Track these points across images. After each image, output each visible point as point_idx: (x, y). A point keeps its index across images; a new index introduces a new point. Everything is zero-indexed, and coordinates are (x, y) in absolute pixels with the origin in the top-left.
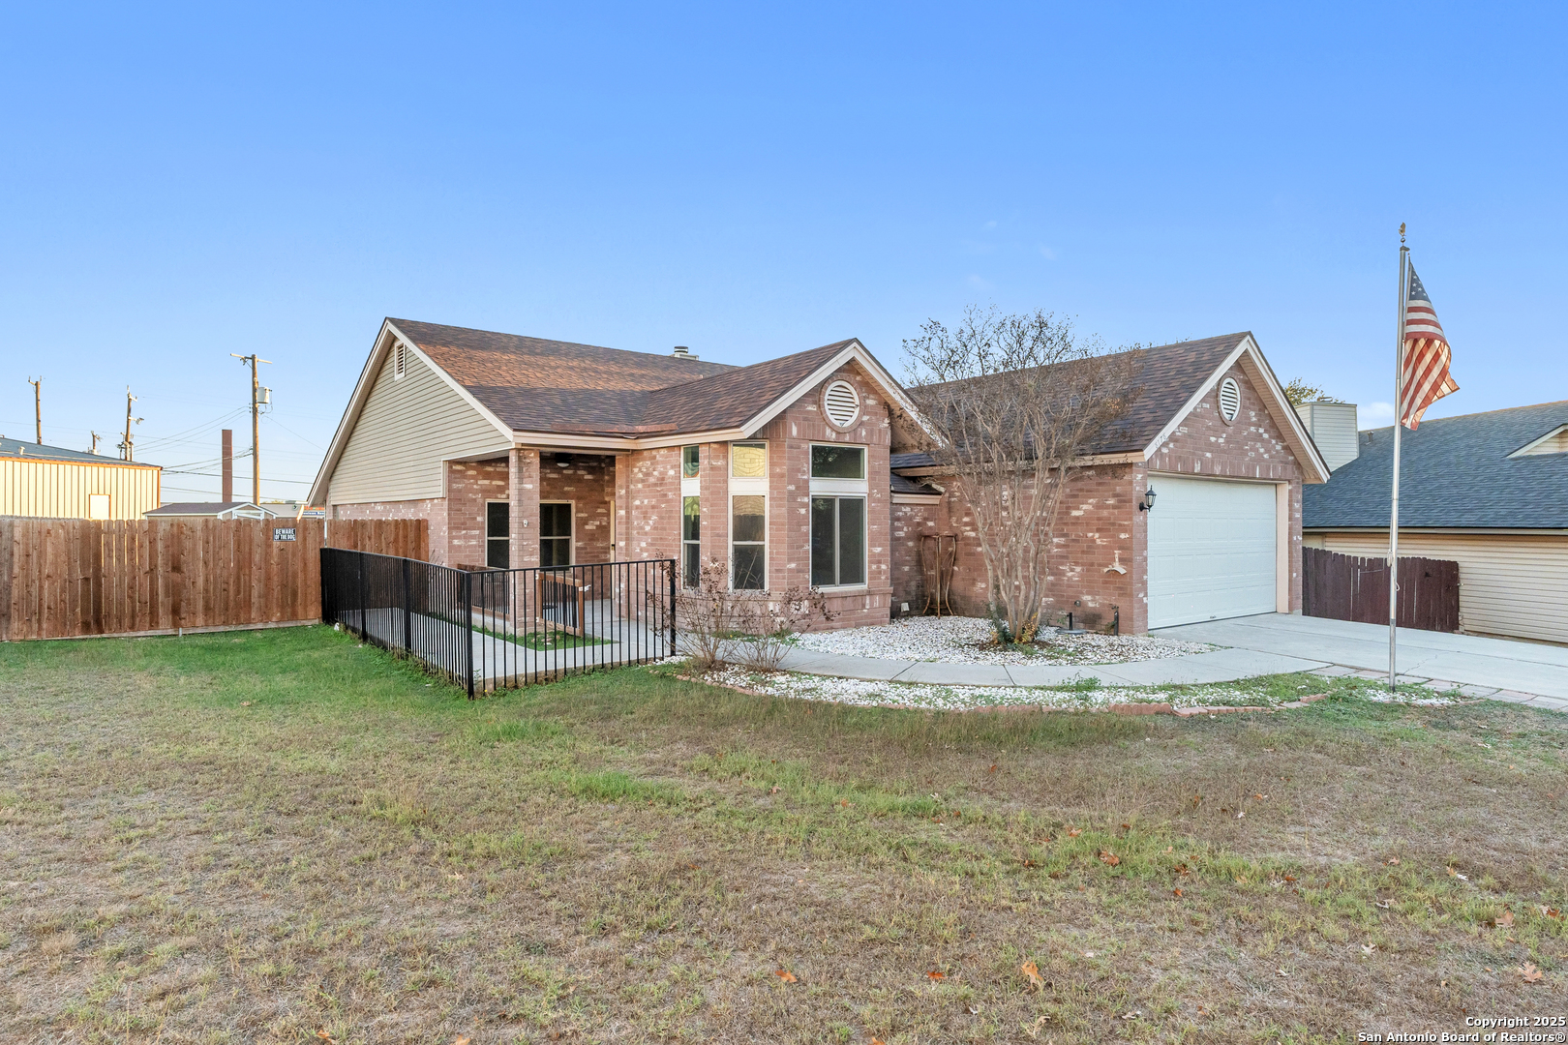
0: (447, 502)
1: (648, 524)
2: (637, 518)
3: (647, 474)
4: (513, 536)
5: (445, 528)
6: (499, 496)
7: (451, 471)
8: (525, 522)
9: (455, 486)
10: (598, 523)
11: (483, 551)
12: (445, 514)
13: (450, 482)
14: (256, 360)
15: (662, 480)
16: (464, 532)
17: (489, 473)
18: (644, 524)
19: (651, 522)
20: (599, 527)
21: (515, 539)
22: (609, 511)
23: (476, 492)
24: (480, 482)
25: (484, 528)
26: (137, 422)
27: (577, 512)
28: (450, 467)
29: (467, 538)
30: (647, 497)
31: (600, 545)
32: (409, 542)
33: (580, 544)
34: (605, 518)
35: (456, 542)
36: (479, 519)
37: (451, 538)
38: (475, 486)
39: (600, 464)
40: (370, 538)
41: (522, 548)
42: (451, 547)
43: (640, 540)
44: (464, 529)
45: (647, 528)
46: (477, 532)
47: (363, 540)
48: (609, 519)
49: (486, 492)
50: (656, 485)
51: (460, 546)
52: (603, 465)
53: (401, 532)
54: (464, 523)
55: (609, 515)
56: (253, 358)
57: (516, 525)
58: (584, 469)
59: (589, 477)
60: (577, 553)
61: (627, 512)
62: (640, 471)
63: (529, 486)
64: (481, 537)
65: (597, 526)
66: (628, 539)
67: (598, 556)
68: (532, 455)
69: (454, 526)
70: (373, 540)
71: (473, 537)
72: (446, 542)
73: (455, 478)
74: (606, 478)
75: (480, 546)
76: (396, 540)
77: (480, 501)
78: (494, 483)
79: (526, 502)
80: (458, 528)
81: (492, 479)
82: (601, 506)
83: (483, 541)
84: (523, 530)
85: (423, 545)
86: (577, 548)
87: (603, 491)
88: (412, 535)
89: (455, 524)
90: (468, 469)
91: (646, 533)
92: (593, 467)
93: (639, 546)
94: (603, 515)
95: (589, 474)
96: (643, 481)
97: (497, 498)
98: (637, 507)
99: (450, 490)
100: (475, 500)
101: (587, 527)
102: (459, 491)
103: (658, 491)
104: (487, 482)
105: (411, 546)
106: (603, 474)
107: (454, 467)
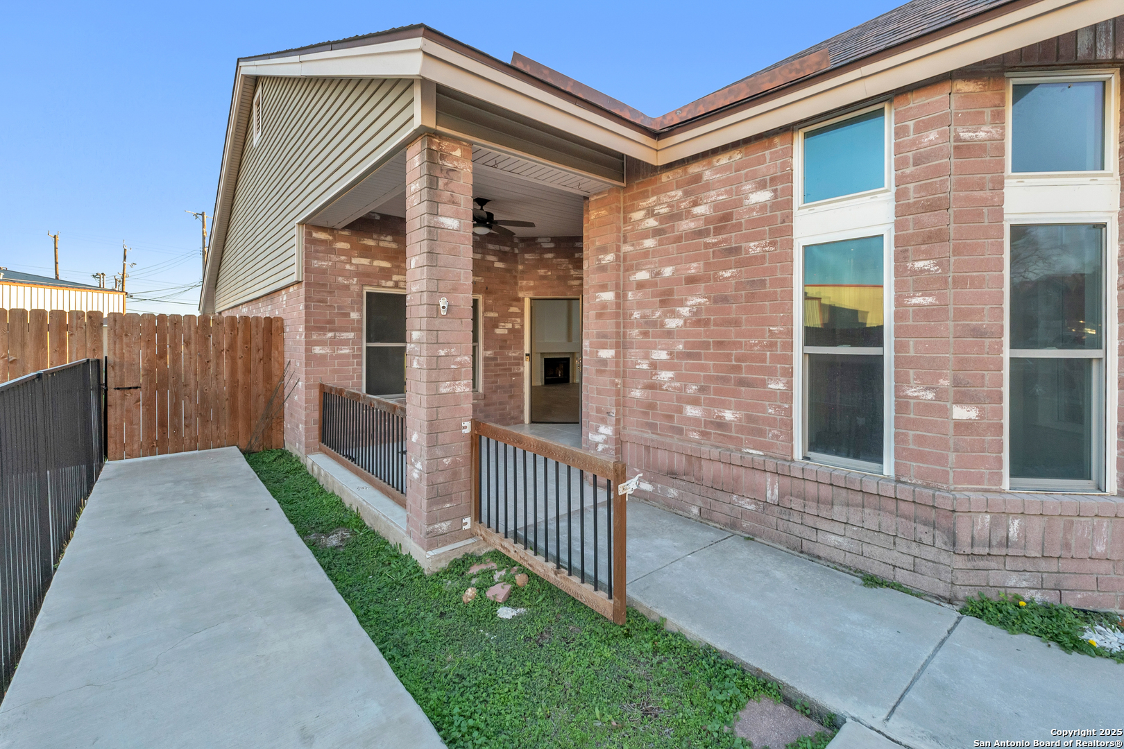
0: (303, 290)
1: (675, 315)
2: (640, 305)
3: (674, 217)
4: (415, 335)
5: (301, 329)
6: (383, 283)
7: (310, 241)
8: (443, 302)
9: (316, 264)
10: (510, 326)
11: (360, 364)
12: (302, 307)
13: (308, 257)
14: (205, 216)
15: (723, 220)
16: (330, 335)
17: (368, 248)
18: (665, 315)
19: (685, 311)
20: (511, 331)
21: (419, 342)
22: (523, 310)
23: (350, 275)
24: (355, 261)
25: (361, 330)
26: (131, 266)
27: (486, 310)
28: (309, 234)
29: (335, 343)
30: (670, 262)
31: (512, 354)
32: (254, 351)
33: (489, 353)
34: (519, 320)
35: (317, 350)
36: (354, 315)
37: (309, 344)
38: (348, 267)
39: (513, 249)
40: (187, 344)
41: (435, 365)
42: (310, 358)
43: (647, 348)
44: (331, 330)
45: (672, 323)
46: (351, 335)
47: (175, 347)
48: (523, 321)
49: (364, 276)
50: (700, 233)
51: (323, 357)
52: (516, 251)
53: (240, 334)
54: (331, 322)
55: (523, 314)
56: (203, 214)
57: (423, 311)
58: (495, 253)
59: (499, 265)
60: (486, 365)
61: (618, 296)
62: (650, 213)
63: (451, 223)
64: (355, 342)
65: (509, 329)
66: (622, 345)
67: (510, 369)
68: (458, 153)
69: (315, 325)
70: (193, 347)
71: (345, 343)
72: (302, 348)
73: (317, 251)
74: (520, 267)
75: (354, 356)
76: (232, 347)
77: (355, 288)
78: (376, 263)
79: (443, 259)
80: (322, 329)
81: (373, 258)
82: (514, 303)
83: (360, 349)
84: (437, 322)
85: (275, 354)
86: (486, 359)
87: (516, 284)
88: (258, 340)
89: (315, 321)
90: (336, 239)
91: (669, 334)
92: (505, 253)
93: (646, 357)
94: (516, 315)
95: (500, 260)
96: (656, 232)
97: (379, 286)
98: (641, 285)
99: (308, 269)
100: (347, 287)
101: (498, 331)
102: (323, 271)
103: (707, 245)
104: (365, 261)
105: (256, 356)
106: (516, 262)
107: (315, 235)
